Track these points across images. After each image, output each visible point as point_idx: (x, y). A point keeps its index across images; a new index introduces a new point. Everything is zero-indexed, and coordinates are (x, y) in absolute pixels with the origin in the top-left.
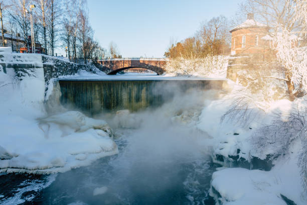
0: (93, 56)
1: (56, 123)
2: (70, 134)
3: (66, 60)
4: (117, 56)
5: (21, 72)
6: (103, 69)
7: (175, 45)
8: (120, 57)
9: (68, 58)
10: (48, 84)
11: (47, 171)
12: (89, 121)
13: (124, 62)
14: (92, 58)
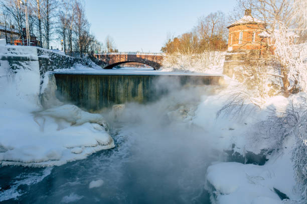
0: (89, 50)
1: (52, 116)
2: (66, 128)
3: (62, 53)
4: (114, 50)
5: (16, 65)
6: (99, 63)
7: (172, 40)
8: (116, 51)
9: (63, 51)
10: (43, 77)
11: (43, 164)
12: (85, 115)
13: (120, 56)
14: (88, 52)
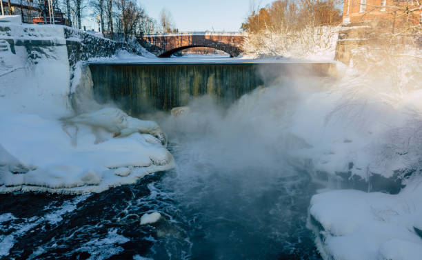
0: (137, 30)
1: (87, 124)
2: (107, 140)
3: (99, 35)
4: (172, 30)
5: (36, 52)
6: (152, 49)
7: (257, 13)
8: (176, 31)
9: (101, 32)
10: (74, 69)
11: (77, 190)
13: (182, 38)
14: (135, 33)
